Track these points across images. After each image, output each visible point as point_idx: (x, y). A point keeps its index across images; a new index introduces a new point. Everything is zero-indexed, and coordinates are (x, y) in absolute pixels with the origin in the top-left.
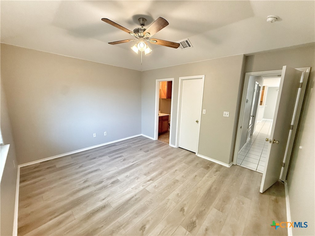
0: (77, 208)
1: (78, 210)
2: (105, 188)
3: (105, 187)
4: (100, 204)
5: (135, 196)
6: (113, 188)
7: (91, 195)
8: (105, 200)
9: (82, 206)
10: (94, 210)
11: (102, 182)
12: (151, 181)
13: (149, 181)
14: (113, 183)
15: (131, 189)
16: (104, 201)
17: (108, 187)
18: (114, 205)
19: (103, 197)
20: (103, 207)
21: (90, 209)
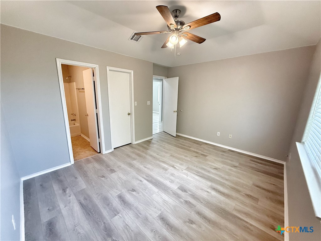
0: (227, 209)
1: (228, 207)
2: (194, 195)
4: (213, 193)
5: (194, 174)
6: (192, 189)
7: (208, 204)
8: (207, 191)
9: (223, 206)
10: (221, 195)
11: (187, 202)
12: (175, 167)
14: (185, 191)
15: (188, 177)
16: (209, 190)
17: (192, 193)
18: (209, 184)
19: (206, 193)
20: (214, 189)
21: (222, 198)
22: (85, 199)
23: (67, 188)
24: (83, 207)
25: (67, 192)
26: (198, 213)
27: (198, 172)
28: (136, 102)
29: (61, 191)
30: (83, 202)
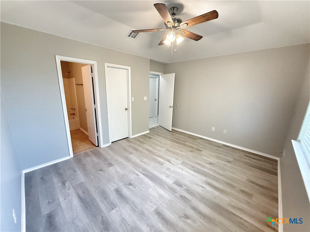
0: (222, 204)
2: (189, 189)
3: (188, 191)
4: (208, 188)
5: (190, 168)
6: (187, 183)
7: (203, 200)
8: (202, 186)
10: (216, 190)
11: (182, 197)
12: (171, 161)
13: (171, 162)
14: (180, 186)
15: (183, 171)
16: (204, 185)
17: (187, 187)
18: (204, 178)
19: (201, 188)
20: (209, 184)
21: (217, 193)
22: (84, 192)
23: (66, 181)
24: (81, 200)
25: (66, 185)
26: (194, 208)
27: (193, 167)
28: (133, 98)
29: (60, 184)
30: (82, 195)
